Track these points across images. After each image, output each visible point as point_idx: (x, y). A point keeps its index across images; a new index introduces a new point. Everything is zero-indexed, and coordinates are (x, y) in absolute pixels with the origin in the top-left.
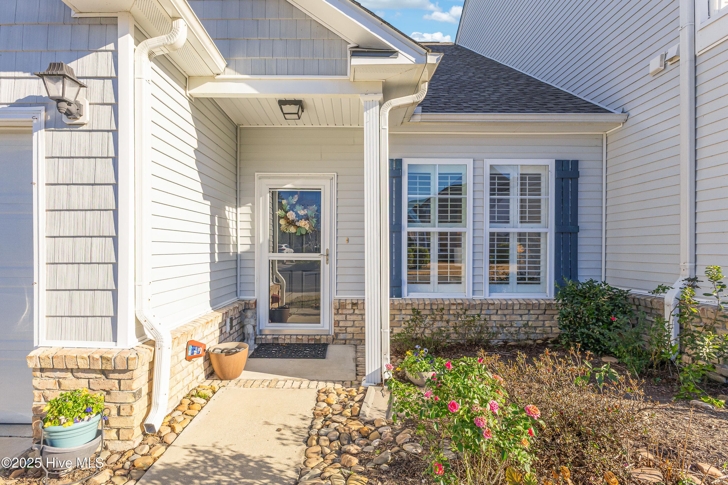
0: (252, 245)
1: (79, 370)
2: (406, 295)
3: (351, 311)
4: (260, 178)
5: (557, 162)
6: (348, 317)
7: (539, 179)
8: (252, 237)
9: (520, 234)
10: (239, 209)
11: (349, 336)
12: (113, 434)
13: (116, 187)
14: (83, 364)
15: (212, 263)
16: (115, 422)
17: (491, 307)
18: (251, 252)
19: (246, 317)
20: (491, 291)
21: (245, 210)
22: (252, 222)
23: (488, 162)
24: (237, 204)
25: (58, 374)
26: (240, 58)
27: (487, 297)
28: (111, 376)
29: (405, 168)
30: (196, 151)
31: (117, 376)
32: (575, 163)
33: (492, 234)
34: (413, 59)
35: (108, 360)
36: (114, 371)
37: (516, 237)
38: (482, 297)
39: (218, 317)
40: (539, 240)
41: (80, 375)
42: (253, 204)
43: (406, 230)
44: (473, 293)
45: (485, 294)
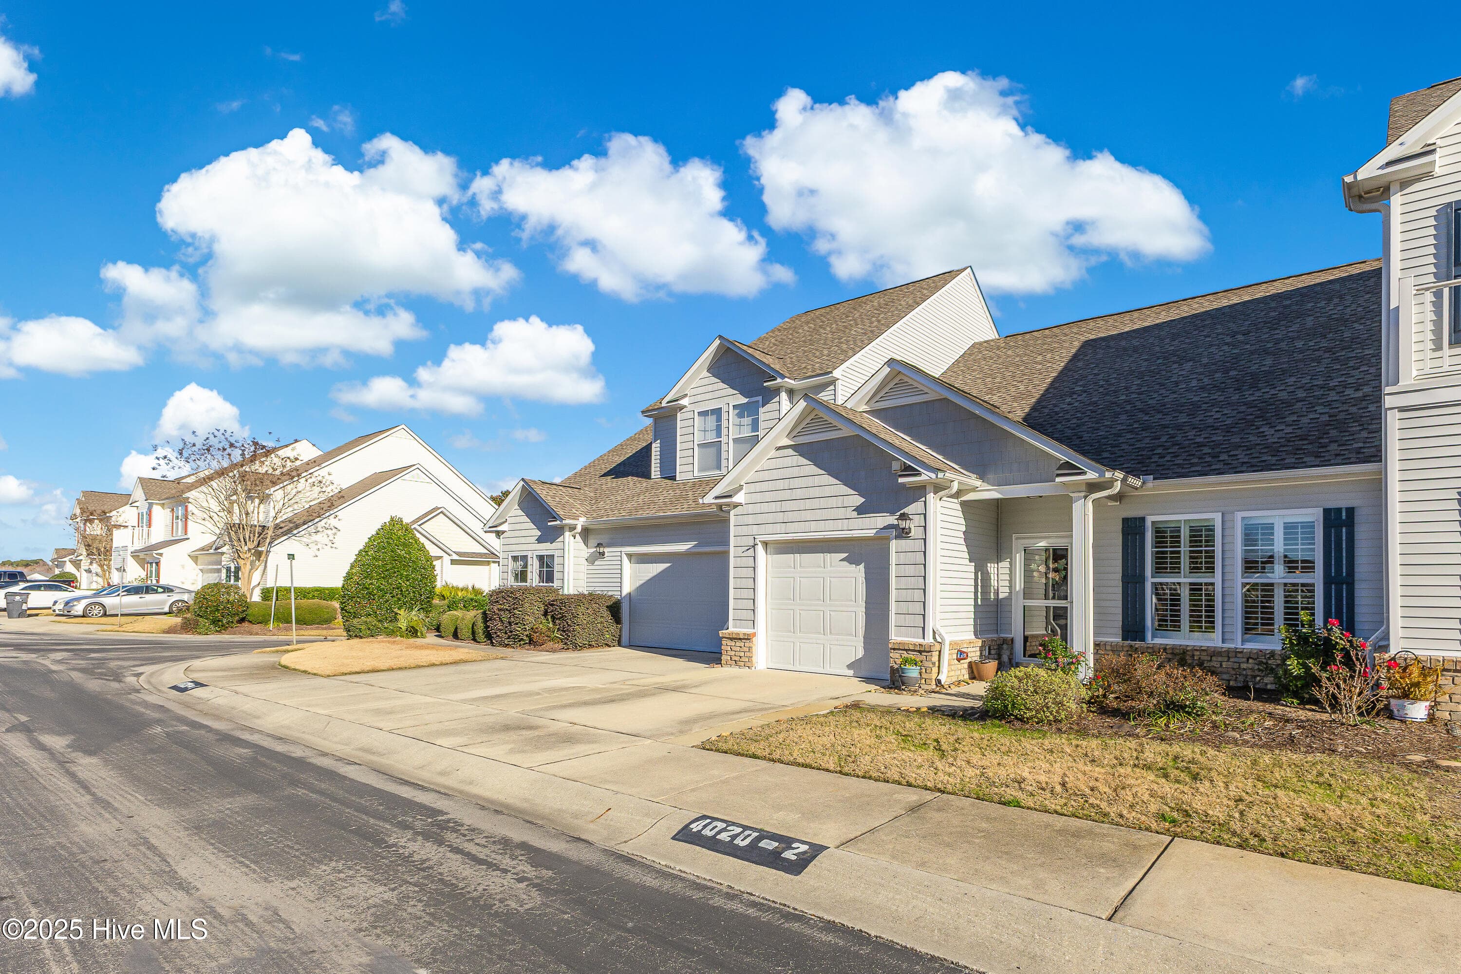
0: (1010, 593)
1: (909, 650)
2: (1150, 639)
4: (1017, 539)
5: (1325, 510)
8: (1010, 587)
10: (1000, 564)
12: (923, 681)
13: (925, 565)
14: (911, 647)
15: (976, 605)
16: (924, 676)
17: (1239, 655)
18: (1009, 599)
19: (1003, 648)
20: (1243, 641)
21: (1005, 564)
22: (1010, 575)
23: (1240, 515)
24: (999, 559)
25: (901, 652)
26: (991, 476)
27: (1239, 646)
28: (923, 653)
29: (1148, 524)
30: (964, 533)
31: (925, 654)
32: (1350, 510)
33: (1246, 585)
34: (1097, 475)
35: (922, 645)
36: (924, 651)
38: (1232, 646)
39: (979, 643)
41: (909, 652)
42: (1011, 559)
43: (1150, 580)
44: (1223, 642)
45: (1237, 643)
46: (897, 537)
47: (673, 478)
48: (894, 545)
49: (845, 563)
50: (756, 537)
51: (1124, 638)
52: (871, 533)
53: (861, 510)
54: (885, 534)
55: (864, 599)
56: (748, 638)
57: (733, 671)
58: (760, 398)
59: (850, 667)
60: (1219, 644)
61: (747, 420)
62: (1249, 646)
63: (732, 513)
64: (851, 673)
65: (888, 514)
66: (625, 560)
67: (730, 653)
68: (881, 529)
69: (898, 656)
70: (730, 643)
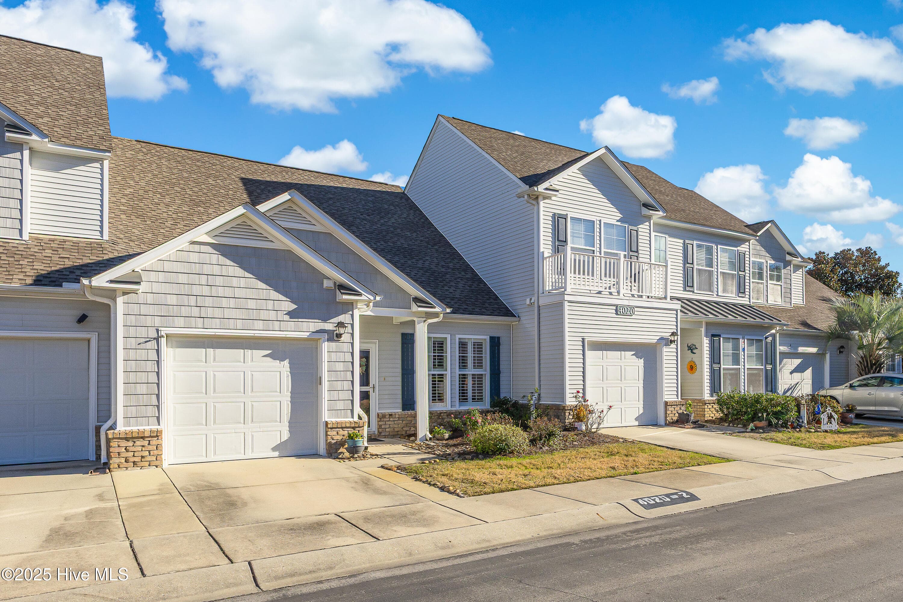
3: (388, 419)
5: (490, 337)
6: (387, 422)
7: (482, 345)
9: (473, 375)
11: (387, 434)
13: (353, 362)
14: (348, 425)
20: (460, 406)
23: (458, 337)
25: (337, 430)
27: (458, 408)
28: (356, 429)
32: (499, 338)
33: (459, 375)
34: (442, 309)
37: (471, 377)
38: (455, 409)
40: (482, 378)
44: (451, 407)
46: (328, 340)
48: (326, 346)
49: (269, 359)
50: (160, 329)
51: (403, 410)
52: (305, 335)
53: (292, 314)
54: (317, 336)
55: (290, 390)
56: (153, 436)
59: (274, 449)
62: (463, 408)
63: (120, 300)
64: (276, 454)
65: (320, 321)
67: (123, 456)
68: (313, 332)
69: (335, 433)
70: (124, 443)
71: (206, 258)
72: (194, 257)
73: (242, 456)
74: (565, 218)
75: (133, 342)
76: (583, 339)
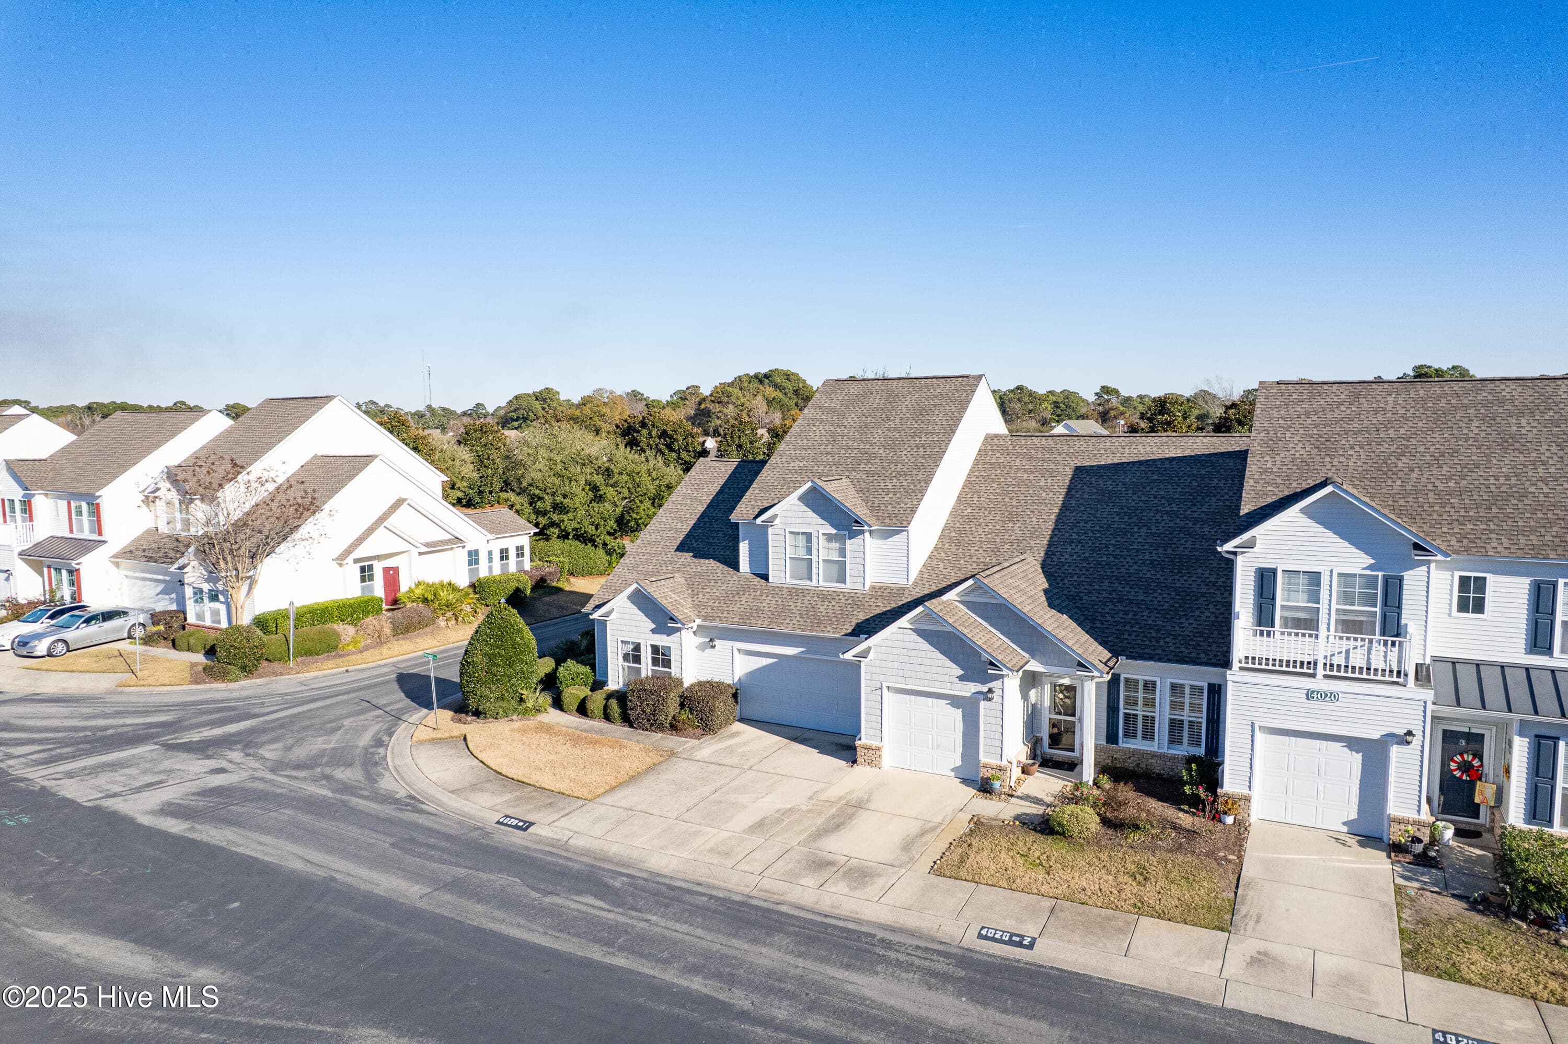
0: (1042, 709)
1: (993, 768)
2: (1121, 744)
3: (1078, 750)
5: (1208, 685)
9: (1189, 720)
10: (1035, 690)
11: (1076, 762)
13: (1002, 719)
14: (995, 766)
17: (1167, 757)
18: (1041, 712)
19: (1038, 745)
20: (1168, 748)
21: (1039, 690)
22: (1041, 697)
23: (1169, 681)
24: (1034, 687)
25: (987, 768)
27: (1168, 751)
29: (1123, 678)
31: (1002, 772)
32: (1219, 686)
33: (1170, 718)
35: (1000, 766)
36: (1002, 768)
37: (1188, 723)
41: (993, 770)
42: (1042, 690)
43: (1122, 711)
44: (1158, 748)
45: (1164, 750)
46: (984, 699)
47: (765, 577)
48: (983, 704)
49: (949, 706)
50: (882, 682)
51: (1107, 742)
52: (969, 694)
53: (961, 678)
54: (977, 696)
56: (879, 749)
57: (868, 769)
58: (847, 533)
59: (952, 770)
60: (1156, 749)
61: (835, 545)
62: (1171, 751)
63: (863, 665)
64: (953, 775)
65: (979, 684)
66: (735, 652)
67: (864, 757)
68: (975, 692)
69: (986, 771)
70: (863, 750)
71: (907, 638)
72: (900, 637)
73: (931, 772)
74: (1274, 572)
75: (869, 689)
76: (1252, 723)
